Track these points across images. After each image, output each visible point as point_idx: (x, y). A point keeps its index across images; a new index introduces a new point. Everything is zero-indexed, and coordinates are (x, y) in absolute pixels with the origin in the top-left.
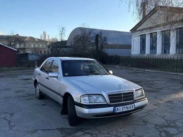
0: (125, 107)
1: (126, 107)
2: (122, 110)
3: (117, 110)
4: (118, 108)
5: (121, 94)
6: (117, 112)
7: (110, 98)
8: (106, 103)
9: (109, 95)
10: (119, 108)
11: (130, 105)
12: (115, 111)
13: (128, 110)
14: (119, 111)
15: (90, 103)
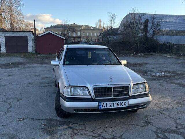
0: (113, 103)
1: (116, 103)
2: (110, 107)
3: (103, 106)
4: (103, 104)
5: (111, 88)
6: (102, 108)
7: (95, 92)
8: (90, 97)
9: (94, 89)
10: (105, 103)
11: (122, 102)
12: (100, 107)
13: (117, 107)
14: (106, 108)
15: (71, 95)
